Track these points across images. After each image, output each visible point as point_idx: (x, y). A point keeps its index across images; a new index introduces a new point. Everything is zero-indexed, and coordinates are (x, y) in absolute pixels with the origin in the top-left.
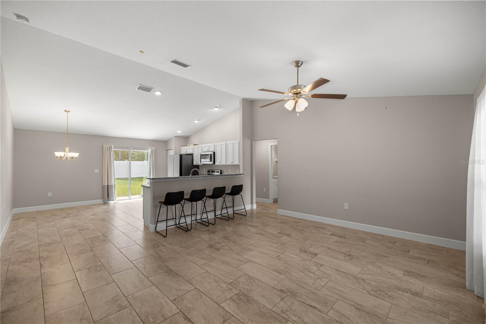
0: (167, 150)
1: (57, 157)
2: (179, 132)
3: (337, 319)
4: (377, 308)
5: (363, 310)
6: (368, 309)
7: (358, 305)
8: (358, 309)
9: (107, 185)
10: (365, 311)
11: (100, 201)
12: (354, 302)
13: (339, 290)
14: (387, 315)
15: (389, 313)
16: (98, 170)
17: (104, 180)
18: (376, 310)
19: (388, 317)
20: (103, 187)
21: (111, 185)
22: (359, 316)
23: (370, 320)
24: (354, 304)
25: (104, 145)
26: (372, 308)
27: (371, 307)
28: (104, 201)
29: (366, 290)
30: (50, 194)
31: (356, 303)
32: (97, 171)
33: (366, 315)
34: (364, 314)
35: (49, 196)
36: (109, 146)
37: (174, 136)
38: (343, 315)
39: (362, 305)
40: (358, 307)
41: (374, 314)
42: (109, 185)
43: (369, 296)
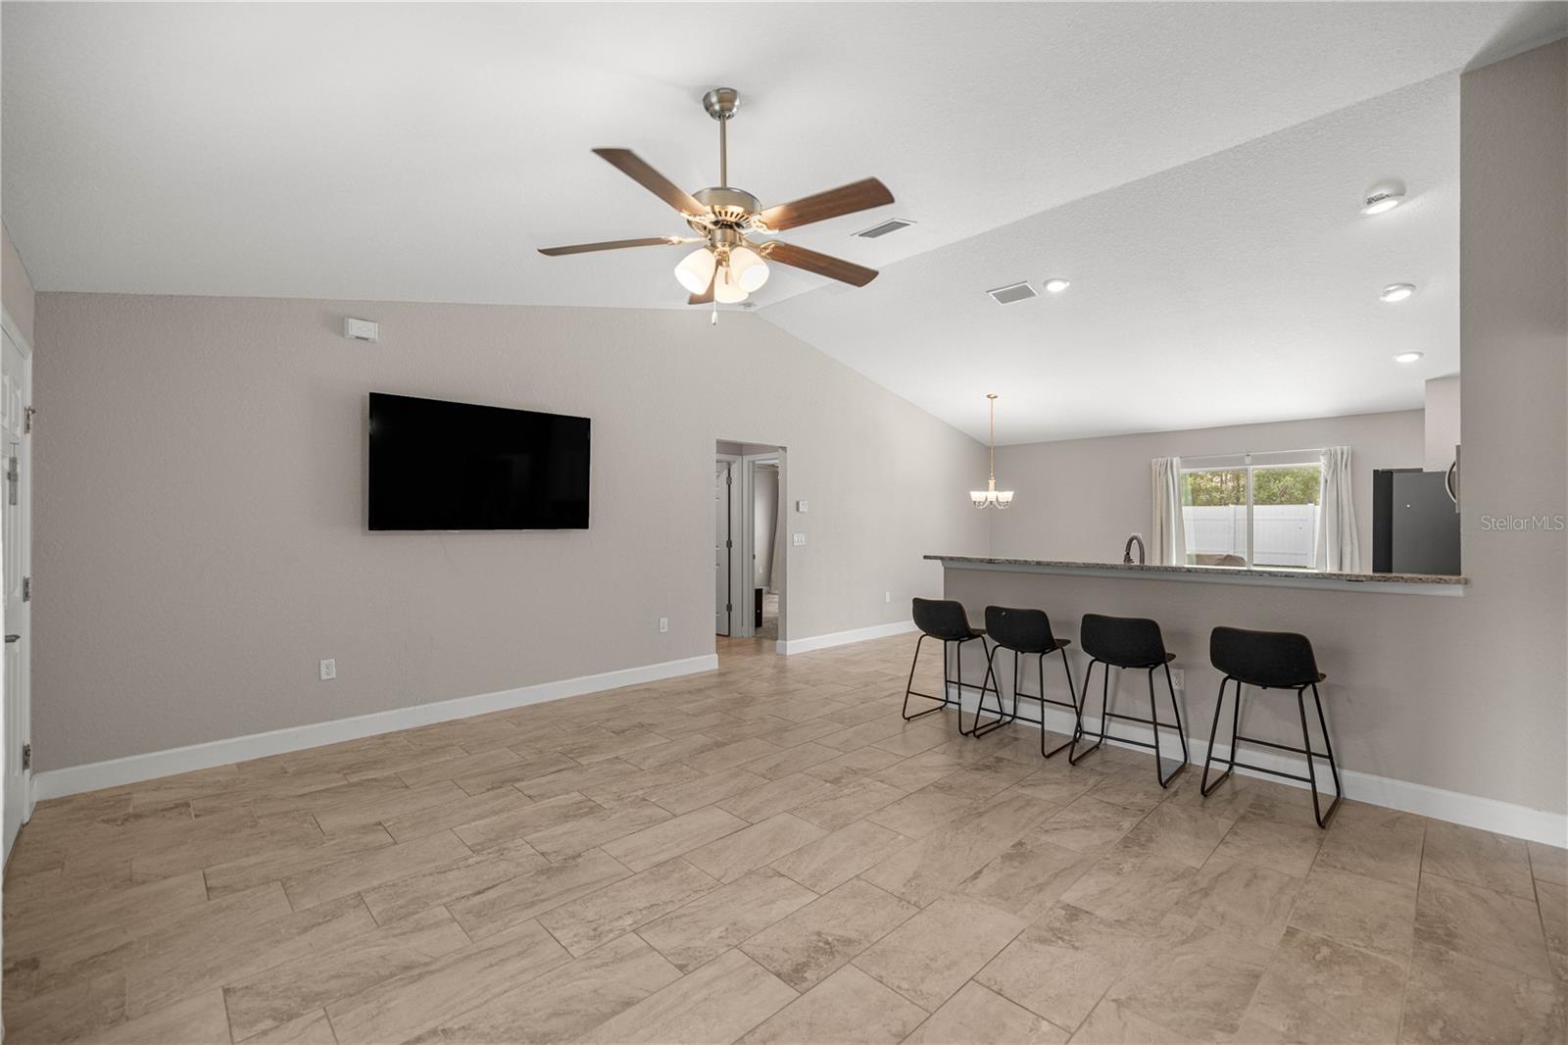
3: (417, 917)
4: (374, 1013)
5: (395, 978)
6: (388, 988)
7: (420, 976)
8: (408, 968)
10: (391, 980)
12: (438, 971)
13: (508, 958)
14: (332, 1021)
15: (333, 1031)
18: (371, 1006)
19: (325, 1021)
22: (387, 957)
23: (359, 974)
24: (433, 967)
26: (382, 1000)
27: (390, 1000)
29: (460, 1034)
31: (432, 972)
33: (378, 973)
34: (383, 972)
36: (1164, 460)
38: (419, 928)
39: (411, 983)
40: (416, 972)
41: (364, 993)
43: (430, 1025)
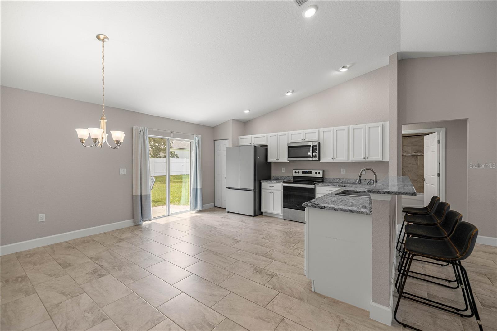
0: (215, 140)
1: (81, 140)
2: (247, 112)
9: (140, 195)
11: (129, 223)
16: (125, 169)
17: (134, 186)
20: (133, 198)
21: (146, 195)
25: (134, 128)
28: (134, 222)
30: (42, 217)
32: (123, 171)
35: (39, 221)
37: (231, 119)
42: (143, 194)
